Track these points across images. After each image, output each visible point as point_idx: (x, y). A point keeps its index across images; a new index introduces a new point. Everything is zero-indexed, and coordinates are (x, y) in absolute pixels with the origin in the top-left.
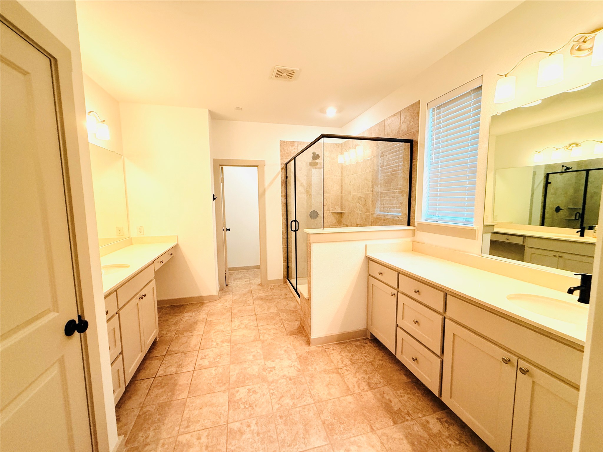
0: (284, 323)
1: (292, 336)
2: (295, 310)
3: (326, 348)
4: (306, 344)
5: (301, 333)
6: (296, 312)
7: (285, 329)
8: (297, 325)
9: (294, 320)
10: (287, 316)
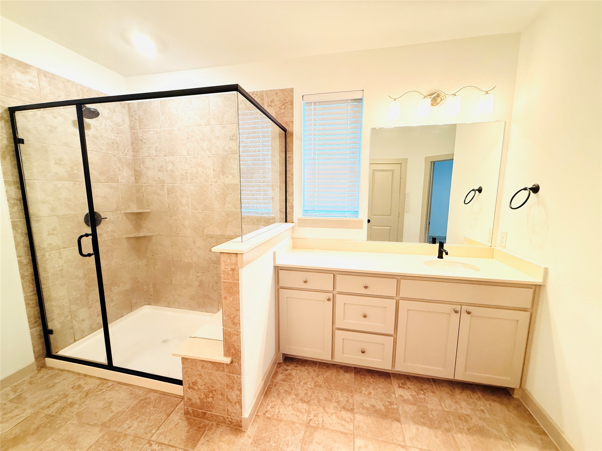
0: (153, 439)
1: (198, 445)
2: (141, 400)
3: (264, 414)
4: (237, 435)
5: (205, 426)
6: (148, 404)
7: (171, 446)
8: (180, 421)
9: (165, 417)
10: (140, 422)
